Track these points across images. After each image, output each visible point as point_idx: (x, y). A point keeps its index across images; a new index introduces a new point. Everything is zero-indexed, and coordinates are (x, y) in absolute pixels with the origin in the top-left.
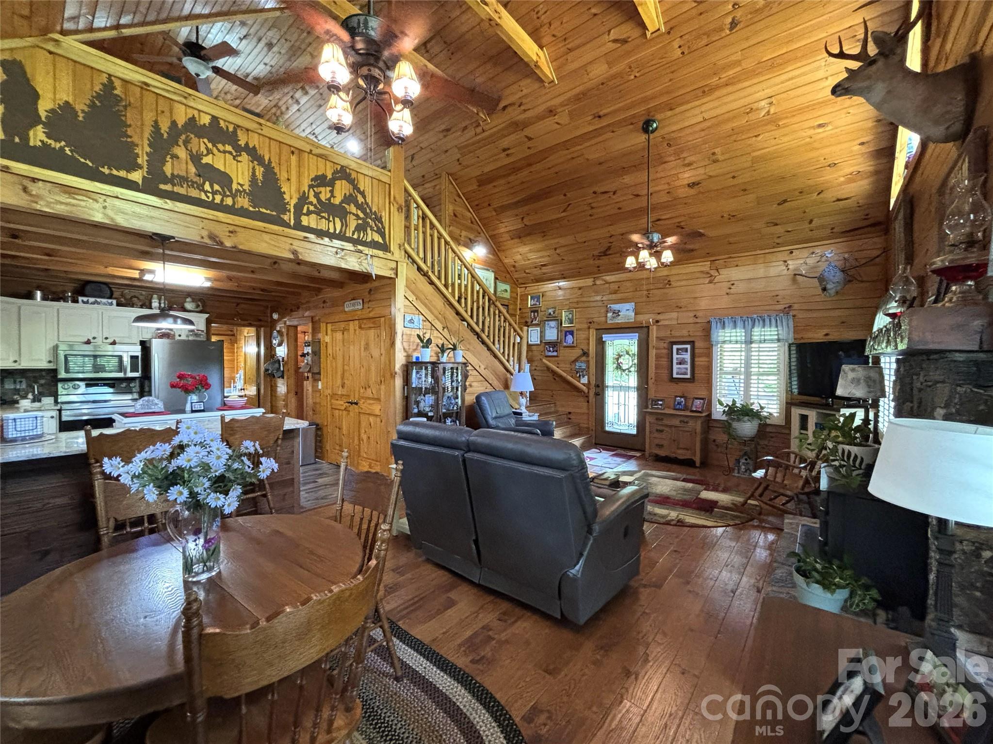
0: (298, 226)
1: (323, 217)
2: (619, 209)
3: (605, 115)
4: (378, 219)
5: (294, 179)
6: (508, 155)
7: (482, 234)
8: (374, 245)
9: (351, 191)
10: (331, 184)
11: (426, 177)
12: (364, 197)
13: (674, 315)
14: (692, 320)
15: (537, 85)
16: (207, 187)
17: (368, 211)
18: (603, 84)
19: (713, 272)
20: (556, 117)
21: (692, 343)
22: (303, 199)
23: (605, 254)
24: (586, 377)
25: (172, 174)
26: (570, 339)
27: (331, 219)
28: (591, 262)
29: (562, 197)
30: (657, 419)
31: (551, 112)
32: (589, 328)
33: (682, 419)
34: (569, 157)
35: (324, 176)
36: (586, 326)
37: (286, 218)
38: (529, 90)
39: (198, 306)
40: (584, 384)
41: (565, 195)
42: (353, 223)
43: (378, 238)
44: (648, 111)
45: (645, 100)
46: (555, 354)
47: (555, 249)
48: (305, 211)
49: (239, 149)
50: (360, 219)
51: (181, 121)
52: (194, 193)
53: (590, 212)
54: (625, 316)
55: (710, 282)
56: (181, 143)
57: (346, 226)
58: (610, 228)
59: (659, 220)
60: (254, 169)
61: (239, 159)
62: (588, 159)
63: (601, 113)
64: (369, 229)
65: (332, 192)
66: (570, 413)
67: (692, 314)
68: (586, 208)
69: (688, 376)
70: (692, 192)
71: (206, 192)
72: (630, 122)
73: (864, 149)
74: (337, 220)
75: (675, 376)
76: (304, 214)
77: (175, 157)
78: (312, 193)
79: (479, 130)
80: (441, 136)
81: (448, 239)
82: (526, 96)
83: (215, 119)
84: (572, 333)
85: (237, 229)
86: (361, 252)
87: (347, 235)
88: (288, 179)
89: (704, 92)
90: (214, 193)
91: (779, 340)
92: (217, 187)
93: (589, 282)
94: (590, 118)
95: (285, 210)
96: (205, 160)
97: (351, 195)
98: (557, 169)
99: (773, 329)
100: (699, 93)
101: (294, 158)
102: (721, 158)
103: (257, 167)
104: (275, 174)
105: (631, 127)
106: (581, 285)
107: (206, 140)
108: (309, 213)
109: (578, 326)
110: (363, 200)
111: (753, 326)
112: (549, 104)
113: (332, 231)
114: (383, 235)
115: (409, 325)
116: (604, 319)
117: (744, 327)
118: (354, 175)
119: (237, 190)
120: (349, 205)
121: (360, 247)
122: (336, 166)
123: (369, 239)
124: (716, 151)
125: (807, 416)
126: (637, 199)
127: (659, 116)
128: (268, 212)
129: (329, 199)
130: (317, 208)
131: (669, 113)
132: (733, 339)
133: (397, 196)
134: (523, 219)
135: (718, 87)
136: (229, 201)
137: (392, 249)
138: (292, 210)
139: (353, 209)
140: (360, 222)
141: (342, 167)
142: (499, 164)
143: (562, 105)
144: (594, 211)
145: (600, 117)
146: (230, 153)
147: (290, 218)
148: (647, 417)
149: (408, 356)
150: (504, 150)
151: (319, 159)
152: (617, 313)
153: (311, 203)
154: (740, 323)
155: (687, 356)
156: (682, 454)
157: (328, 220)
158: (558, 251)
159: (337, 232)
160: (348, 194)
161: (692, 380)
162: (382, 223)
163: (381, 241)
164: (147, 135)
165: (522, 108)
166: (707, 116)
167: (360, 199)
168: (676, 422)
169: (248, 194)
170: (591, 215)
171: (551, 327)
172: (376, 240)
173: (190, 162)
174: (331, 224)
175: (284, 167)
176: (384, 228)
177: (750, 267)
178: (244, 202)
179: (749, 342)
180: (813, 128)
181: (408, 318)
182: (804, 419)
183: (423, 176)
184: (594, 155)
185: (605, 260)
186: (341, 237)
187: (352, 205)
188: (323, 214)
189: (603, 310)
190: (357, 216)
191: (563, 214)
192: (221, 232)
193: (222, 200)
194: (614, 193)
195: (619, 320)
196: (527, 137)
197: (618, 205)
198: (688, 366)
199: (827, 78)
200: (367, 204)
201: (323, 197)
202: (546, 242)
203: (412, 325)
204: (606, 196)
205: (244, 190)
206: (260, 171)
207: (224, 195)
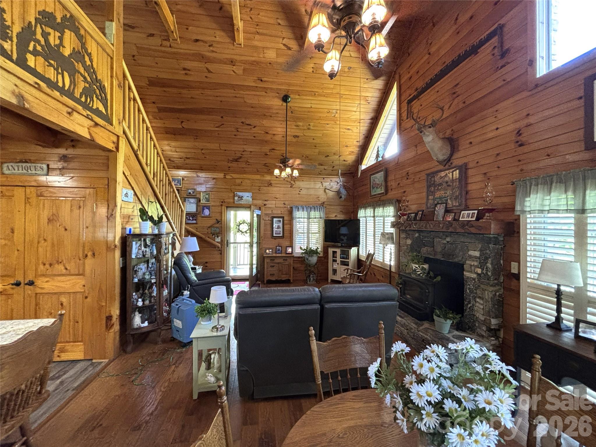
0: (22, 64)
1: (51, 65)
2: (254, 137)
3: (265, 81)
4: (102, 88)
6: (186, 74)
8: (98, 113)
9: (80, 47)
10: (61, 29)
12: (91, 60)
13: (274, 202)
14: (282, 206)
15: (228, 40)
17: (94, 76)
18: (270, 63)
19: (292, 182)
20: (234, 67)
21: (283, 217)
22: (29, 32)
23: (236, 160)
24: (220, 238)
26: (207, 212)
27: (60, 71)
28: (226, 163)
29: (219, 118)
30: (271, 260)
31: (232, 62)
32: (222, 205)
33: (284, 258)
34: (234, 95)
35: (52, 16)
36: (218, 204)
37: (7, 47)
38: (220, 40)
40: (218, 242)
41: (222, 117)
42: (81, 85)
43: (102, 108)
44: (288, 91)
45: (289, 85)
46: (194, 222)
47: (202, 150)
48: (31, 48)
50: (87, 82)
53: (236, 133)
54: (246, 200)
55: (291, 187)
57: (75, 85)
58: (245, 146)
59: (273, 149)
62: (245, 102)
63: (263, 79)
64: (94, 95)
65: (61, 39)
66: (206, 263)
67: (283, 203)
68: (233, 129)
69: (281, 235)
70: (294, 140)
72: (278, 91)
73: (358, 144)
74: (66, 74)
75: (274, 235)
76: (30, 52)
78: (39, 29)
79: (168, 44)
81: (149, 125)
82: (218, 42)
84: (208, 208)
86: (92, 119)
87: (76, 95)
89: (315, 94)
91: (321, 218)
93: (221, 175)
94: (256, 78)
95: (6, 36)
97: (79, 52)
98: (223, 99)
99: (318, 212)
100: (313, 93)
102: (312, 128)
105: (277, 94)
106: (215, 177)
108: (35, 53)
109: (213, 204)
110: (90, 64)
111: (311, 211)
112: (233, 57)
113: (60, 84)
114: (106, 107)
115: (125, 199)
116: (232, 200)
117: (307, 211)
118: (82, 31)
120: (77, 62)
121: (89, 113)
122: (65, 12)
123: (94, 107)
124: (311, 124)
125: (336, 252)
126: (267, 135)
127: (291, 96)
129: (58, 46)
130: (45, 51)
131: (297, 97)
132: (303, 216)
133: (118, 73)
134: (182, 122)
135: (320, 95)
137: (114, 123)
138: (15, 40)
139: (81, 68)
140: (87, 85)
142: (176, 77)
143: (241, 61)
144: (238, 133)
145: (262, 80)
147: (12, 49)
148: (265, 260)
149: (123, 229)
150: (185, 69)
152: (241, 198)
153: (38, 42)
154: (305, 209)
155: (281, 225)
156: (284, 278)
157: (56, 69)
158: (203, 151)
159: (66, 88)
160: (76, 49)
161: (283, 237)
162: (105, 94)
163: (104, 111)
165: (211, 48)
166: (313, 106)
167: (88, 61)
168: (281, 261)
170: (235, 135)
171: (190, 203)
172: (100, 109)
174: (60, 77)
176: (107, 100)
177: (308, 183)
179: (309, 218)
180: (346, 129)
181: (124, 192)
182: (334, 253)
184: (251, 100)
185: (234, 164)
186: (70, 94)
187: (80, 64)
188: (52, 62)
189: (232, 195)
190: (85, 78)
191: (217, 129)
194: (254, 127)
195: (242, 202)
196: (207, 69)
197: (255, 135)
198: (281, 230)
199: (356, 112)
200: (93, 69)
201: (51, 41)
202: (197, 144)
204: (250, 127)
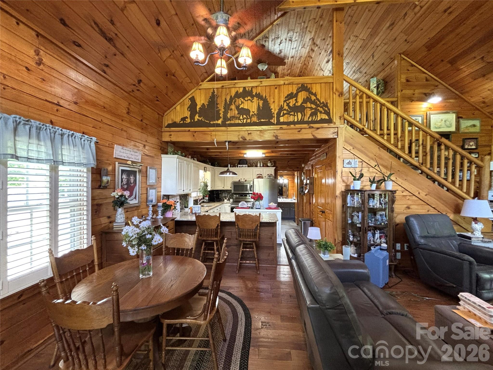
0: (279, 123)
1: (291, 115)
4: (326, 105)
5: (276, 101)
7: (440, 86)
8: (323, 121)
9: (308, 95)
10: (296, 95)
11: (385, 63)
12: (316, 96)
16: (241, 118)
17: (318, 103)
22: (281, 109)
25: (230, 117)
27: (296, 114)
35: (292, 93)
37: (272, 121)
39: (272, 164)
42: (308, 112)
43: (325, 117)
48: (282, 115)
49: (253, 97)
50: (313, 109)
51: (233, 94)
52: (237, 121)
56: (233, 103)
57: (305, 115)
60: (259, 103)
61: (253, 101)
64: (319, 113)
65: (296, 100)
71: (241, 120)
74: (299, 114)
76: (282, 116)
77: (231, 109)
78: (285, 104)
80: (388, 31)
83: (244, 88)
85: (252, 132)
86: (313, 128)
87: (305, 120)
88: (274, 102)
90: (243, 119)
92: (245, 116)
95: (272, 117)
96: (241, 107)
97: (307, 97)
101: (276, 91)
103: (260, 102)
104: (268, 101)
107: (241, 98)
108: (284, 115)
110: (315, 98)
114: (328, 114)
115: (347, 166)
118: (309, 86)
119: (252, 115)
120: (306, 103)
121: (312, 125)
122: (298, 85)
128: (265, 120)
129: (295, 104)
130: (288, 111)
133: (338, 88)
136: (249, 121)
137: (334, 121)
138: (276, 116)
139: (309, 105)
141: (302, 84)
146: (250, 100)
147: (274, 120)
149: (347, 186)
151: (289, 86)
153: (285, 110)
159: (299, 120)
160: (305, 98)
162: (327, 107)
163: (327, 118)
164: (223, 105)
167: (313, 98)
169: (256, 115)
172: (323, 118)
173: (236, 110)
175: (272, 97)
176: (329, 110)
178: (255, 119)
181: (346, 161)
183: (383, 64)
186: (302, 122)
187: (308, 103)
188: (291, 113)
190: (311, 108)
192: (245, 134)
193: (246, 121)
200: (318, 99)
201: (291, 105)
203: (349, 166)
205: (255, 114)
206: (261, 102)
207: (247, 119)
